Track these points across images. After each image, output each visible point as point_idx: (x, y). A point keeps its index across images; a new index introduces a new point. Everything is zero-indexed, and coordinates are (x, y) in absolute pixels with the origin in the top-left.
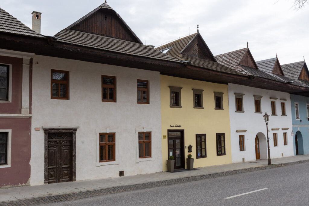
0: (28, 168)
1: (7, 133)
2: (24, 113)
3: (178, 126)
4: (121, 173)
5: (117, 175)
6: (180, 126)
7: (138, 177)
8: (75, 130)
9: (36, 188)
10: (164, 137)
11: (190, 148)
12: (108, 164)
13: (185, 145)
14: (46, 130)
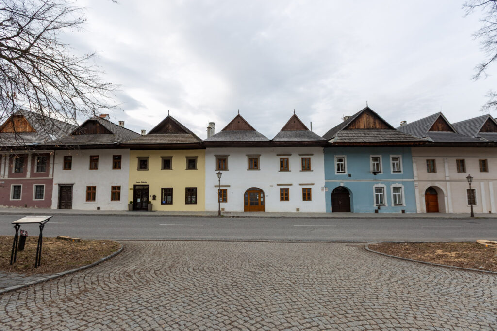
0: (51, 201)
1: (43, 186)
2: (50, 177)
3: (143, 182)
4: (99, 208)
5: (96, 209)
6: (145, 182)
7: (109, 211)
8: (73, 185)
9: (55, 210)
10: (131, 189)
11: (154, 197)
12: (91, 203)
13: (150, 195)
14: (59, 185)
